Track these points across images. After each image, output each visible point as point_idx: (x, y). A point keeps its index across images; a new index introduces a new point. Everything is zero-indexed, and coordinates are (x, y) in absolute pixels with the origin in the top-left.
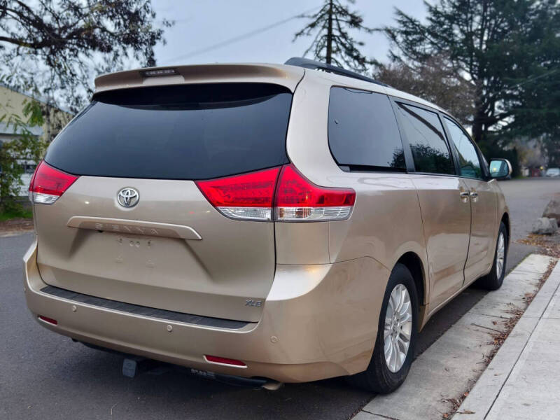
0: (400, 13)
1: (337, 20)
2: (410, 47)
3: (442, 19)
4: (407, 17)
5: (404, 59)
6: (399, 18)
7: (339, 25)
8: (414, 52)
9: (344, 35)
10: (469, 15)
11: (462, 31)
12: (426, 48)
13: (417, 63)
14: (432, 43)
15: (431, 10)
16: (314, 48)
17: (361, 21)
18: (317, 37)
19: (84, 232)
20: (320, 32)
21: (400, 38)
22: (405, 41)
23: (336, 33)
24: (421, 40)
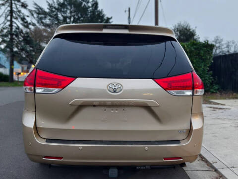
0: (36, 4)
1: (15, 4)
2: (40, 20)
3: (54, 10)
4: (39, 6)
5: (37, 25)
6: (36, 6)
7: (16, 6)
8: (42, 22)
9: (19, 11)
10: (65, 9)
11: (62, 16)
12: (47, 21)
13: (43, 27)
14: (50, 19)
15: (49, 5)
16: (4, 15)
17: (27, 6)
18: (5, 10)
19: (81, 107)
20: (6, 8)
21: (35, 15)
22: (38, 17)
23: (15, 10)
24: (45, 17)
